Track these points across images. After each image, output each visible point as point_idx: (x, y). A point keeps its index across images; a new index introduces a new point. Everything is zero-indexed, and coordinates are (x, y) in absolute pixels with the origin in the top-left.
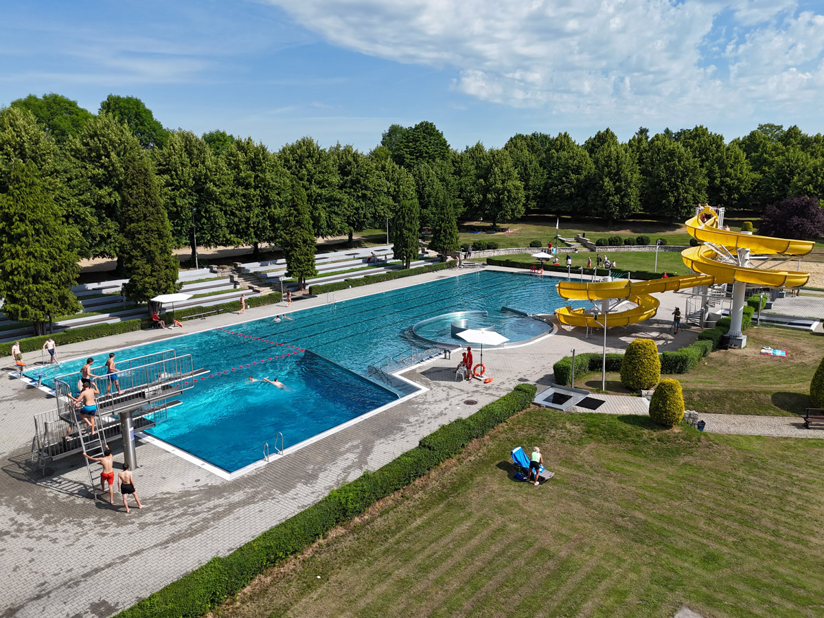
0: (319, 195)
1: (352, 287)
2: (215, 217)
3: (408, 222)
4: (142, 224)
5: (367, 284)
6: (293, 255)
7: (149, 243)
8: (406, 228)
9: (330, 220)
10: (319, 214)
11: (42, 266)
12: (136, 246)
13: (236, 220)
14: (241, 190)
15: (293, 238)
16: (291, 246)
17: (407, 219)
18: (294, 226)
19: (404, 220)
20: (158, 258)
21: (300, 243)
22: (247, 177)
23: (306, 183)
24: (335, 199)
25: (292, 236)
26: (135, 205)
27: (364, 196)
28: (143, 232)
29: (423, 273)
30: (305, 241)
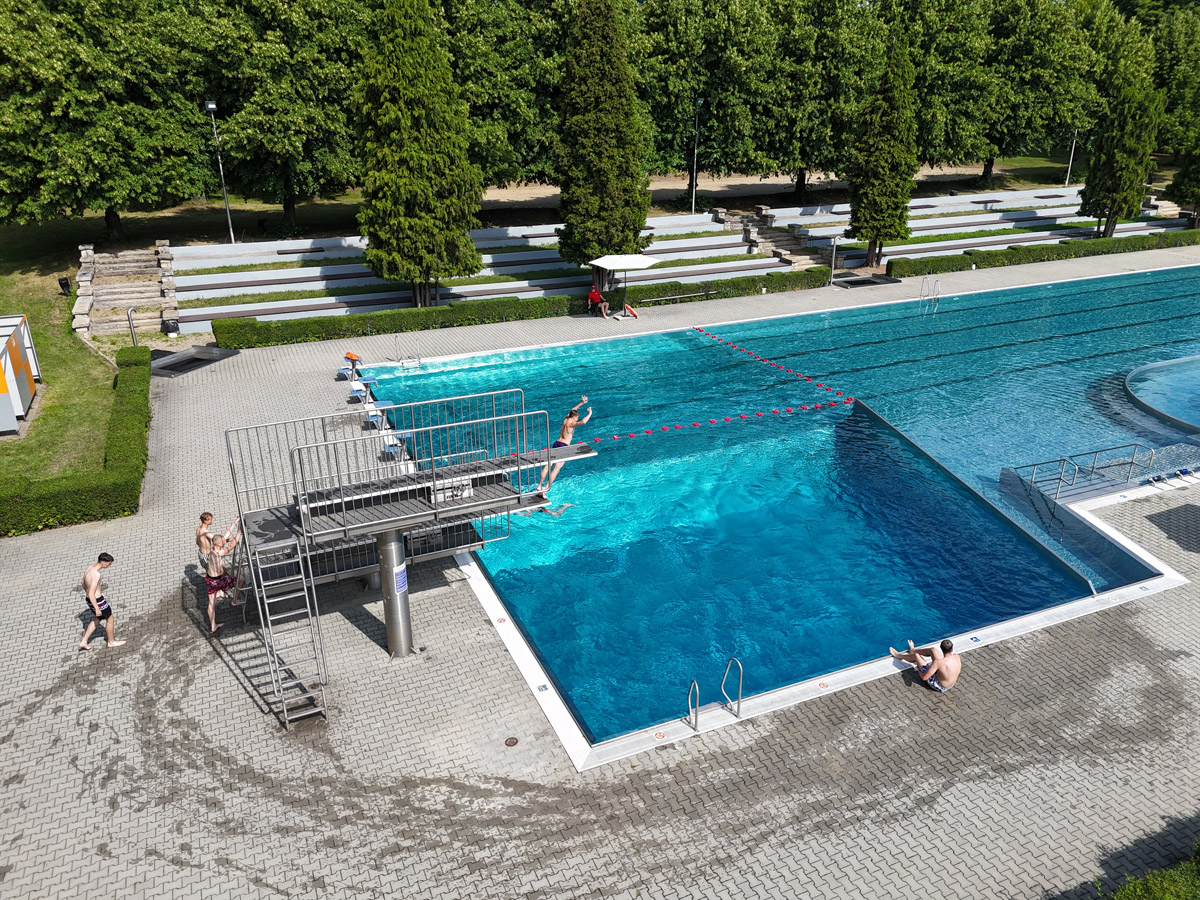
0: (941, 76)
1: (978, 267)
2: (734, 116)
3: (1132, 134)
4: (591, 116)
5: (1011, 263)
6: (866, 194)
7: (599, 155)
8: (1124, 149)
9: (953, 129)
10: (934, 116)
11: (419, 186)
12: (578, 160)
13: (771, 123)
14: (788, 65)
15: (873, 159)
16: (866, 175)
17: (1129, 128)
18: (880, 134)
19: (1122, 128)
20: (614, 185)
21: (884, 170)
22: (803, 39)
23: (916, 51)
24: (973, 86)
25: (871, 154)
26: (584, 80)
27: (1036, 81)
28: (592, 133)
29: (1144, 249)
30: (894, 167)
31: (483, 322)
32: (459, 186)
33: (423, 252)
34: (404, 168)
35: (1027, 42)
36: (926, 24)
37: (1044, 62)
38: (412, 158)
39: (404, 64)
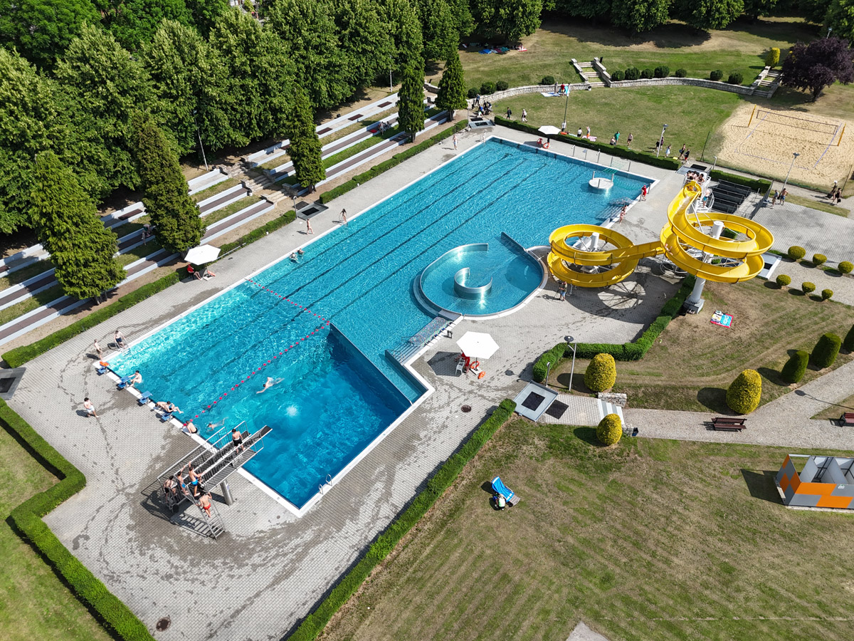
1: (360, 184)
5: (374, 176)
6: (301, 165)
7: (171, 202)
8: (411, 101)
12: (159, 207)
15: (300, 149)
16: (298, 155)
17: (411, 91)
18: (300, 136)
19: (408, 91)
21: (306, 152)
25: (298, 146)
26: (153, 169)
29: (429, 147)
30: (311, 150)
31: (138, 302)
32: (107, 245)
33: (98, 282)
34: (77, 247)
35: (356, 29)
36: (304, 38)
37: (366, 41)
38: (80, 243)
39: (60, 199)
